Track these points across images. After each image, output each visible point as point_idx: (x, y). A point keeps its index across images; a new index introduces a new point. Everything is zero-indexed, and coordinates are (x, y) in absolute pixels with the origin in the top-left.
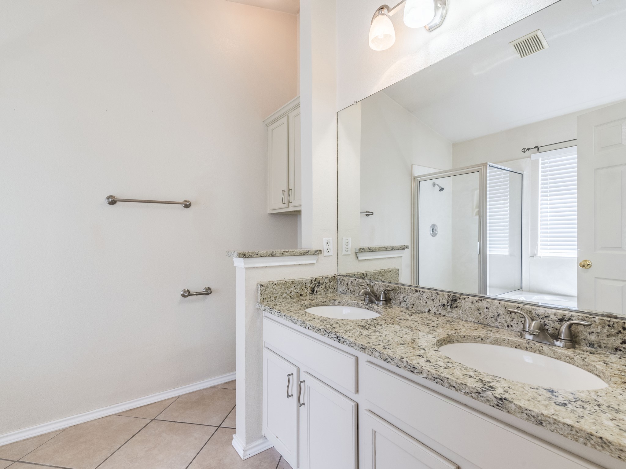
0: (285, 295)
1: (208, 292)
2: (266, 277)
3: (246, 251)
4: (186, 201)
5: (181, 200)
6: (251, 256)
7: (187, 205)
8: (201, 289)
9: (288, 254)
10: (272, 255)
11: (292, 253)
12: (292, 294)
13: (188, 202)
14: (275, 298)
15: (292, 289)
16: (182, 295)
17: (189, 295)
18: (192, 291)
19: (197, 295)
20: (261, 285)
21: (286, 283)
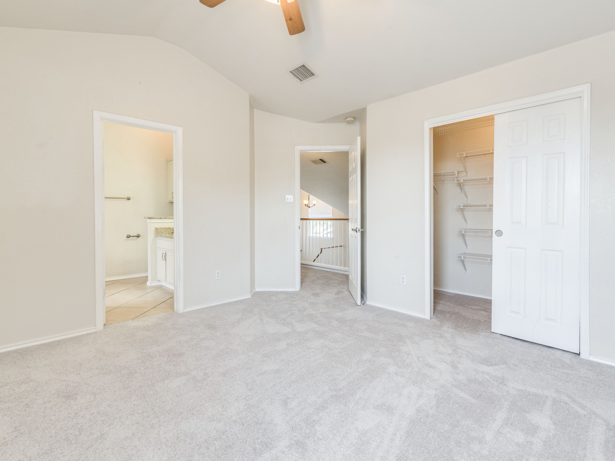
0: (166, 232)
1: (138, 236)
2: (158, 226)
3: (150, 216)
4: (128, 197)
5: (126, 197)
6: (152, 218)
7: (129, 199)
8: (136, 235)
9: (167, 218)
10: (161, 218)
11: (169, 218)
12: (169, 232)
13: (129, 198)
14: (162, 233)
15: (169, 230)
16: (127, 237)
17: (130, 237)
18: (131, 235)
19: (133, 237)
20: (156, 228)
21: (166, 228)
